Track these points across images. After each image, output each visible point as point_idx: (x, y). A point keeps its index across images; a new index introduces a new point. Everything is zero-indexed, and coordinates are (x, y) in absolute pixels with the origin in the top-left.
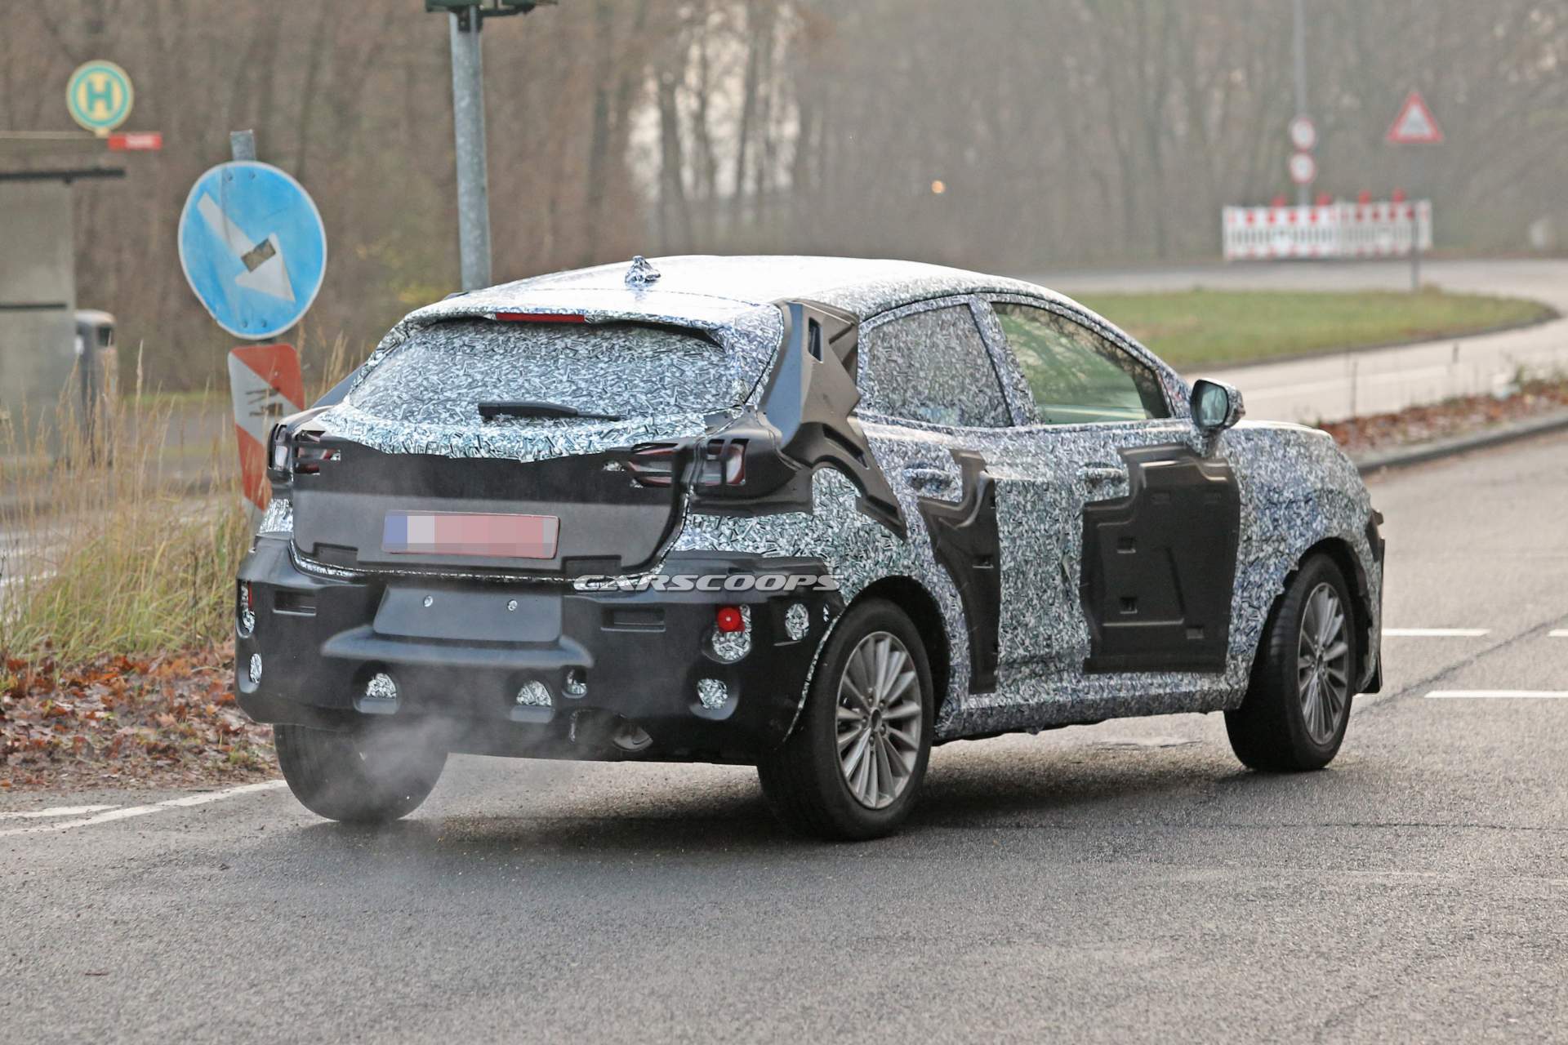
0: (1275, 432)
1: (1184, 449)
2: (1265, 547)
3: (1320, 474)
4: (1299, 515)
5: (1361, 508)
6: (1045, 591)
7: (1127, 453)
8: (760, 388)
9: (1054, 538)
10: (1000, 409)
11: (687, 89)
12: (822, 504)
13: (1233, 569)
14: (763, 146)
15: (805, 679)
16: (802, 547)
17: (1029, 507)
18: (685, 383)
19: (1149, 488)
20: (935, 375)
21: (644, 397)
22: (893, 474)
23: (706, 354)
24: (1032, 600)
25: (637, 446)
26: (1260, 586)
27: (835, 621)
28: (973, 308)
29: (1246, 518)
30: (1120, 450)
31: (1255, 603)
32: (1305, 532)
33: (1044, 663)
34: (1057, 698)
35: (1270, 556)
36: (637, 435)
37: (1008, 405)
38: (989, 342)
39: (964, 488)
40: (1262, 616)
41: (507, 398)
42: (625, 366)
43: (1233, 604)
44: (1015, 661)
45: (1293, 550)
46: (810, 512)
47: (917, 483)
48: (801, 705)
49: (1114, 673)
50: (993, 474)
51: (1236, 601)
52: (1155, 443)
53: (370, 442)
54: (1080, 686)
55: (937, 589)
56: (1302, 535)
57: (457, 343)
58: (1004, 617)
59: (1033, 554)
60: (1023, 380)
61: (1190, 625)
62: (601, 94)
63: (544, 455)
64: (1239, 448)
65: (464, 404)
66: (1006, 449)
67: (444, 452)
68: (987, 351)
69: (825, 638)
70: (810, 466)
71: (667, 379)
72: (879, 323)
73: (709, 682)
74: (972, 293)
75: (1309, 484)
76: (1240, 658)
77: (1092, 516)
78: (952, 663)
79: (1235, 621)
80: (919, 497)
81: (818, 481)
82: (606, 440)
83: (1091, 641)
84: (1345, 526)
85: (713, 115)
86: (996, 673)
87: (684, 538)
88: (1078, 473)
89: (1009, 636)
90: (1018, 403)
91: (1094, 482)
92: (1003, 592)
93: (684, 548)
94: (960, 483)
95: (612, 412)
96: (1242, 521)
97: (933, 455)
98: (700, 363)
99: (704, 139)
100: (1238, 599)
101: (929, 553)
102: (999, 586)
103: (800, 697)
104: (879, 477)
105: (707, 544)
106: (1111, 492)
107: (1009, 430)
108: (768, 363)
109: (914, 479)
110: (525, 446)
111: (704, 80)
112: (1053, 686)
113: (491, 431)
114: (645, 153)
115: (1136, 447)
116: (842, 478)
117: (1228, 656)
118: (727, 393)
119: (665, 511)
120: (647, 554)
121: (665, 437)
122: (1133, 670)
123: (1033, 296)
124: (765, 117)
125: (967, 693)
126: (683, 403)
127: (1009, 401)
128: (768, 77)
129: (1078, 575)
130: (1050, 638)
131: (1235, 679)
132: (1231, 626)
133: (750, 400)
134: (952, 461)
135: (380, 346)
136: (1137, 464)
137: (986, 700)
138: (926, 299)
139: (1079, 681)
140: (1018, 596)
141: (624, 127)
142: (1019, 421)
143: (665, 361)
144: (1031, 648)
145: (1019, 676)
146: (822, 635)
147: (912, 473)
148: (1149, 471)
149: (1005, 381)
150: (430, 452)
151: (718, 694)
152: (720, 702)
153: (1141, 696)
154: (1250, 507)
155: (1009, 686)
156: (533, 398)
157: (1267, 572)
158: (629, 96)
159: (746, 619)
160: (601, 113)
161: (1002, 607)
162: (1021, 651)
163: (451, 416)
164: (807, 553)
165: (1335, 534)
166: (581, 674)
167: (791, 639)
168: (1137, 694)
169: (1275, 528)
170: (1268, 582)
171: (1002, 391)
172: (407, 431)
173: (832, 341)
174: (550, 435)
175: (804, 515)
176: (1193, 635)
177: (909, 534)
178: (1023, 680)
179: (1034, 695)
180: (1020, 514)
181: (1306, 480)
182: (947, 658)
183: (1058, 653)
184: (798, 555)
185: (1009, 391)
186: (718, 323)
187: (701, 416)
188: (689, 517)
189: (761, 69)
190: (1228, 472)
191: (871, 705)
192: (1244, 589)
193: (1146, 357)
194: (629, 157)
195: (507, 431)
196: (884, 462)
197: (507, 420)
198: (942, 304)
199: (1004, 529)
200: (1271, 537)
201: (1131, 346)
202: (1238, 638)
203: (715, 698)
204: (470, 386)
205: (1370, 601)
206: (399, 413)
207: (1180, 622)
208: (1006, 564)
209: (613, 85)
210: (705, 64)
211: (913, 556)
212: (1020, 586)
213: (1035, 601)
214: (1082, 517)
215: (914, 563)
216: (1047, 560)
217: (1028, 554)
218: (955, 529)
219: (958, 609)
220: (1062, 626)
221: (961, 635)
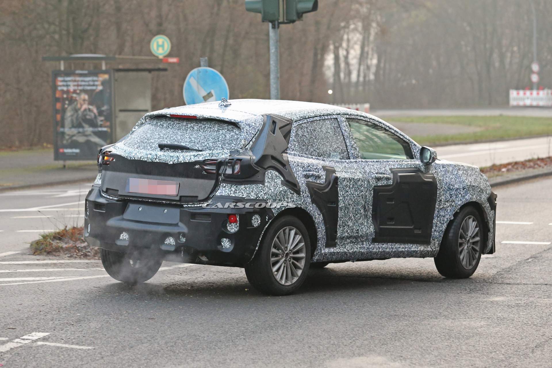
0: (455, 166)
1: (417, 170)
2: (446, 203)
3: (470, 180)
4: (460, 193)
5: (486, 192)
6: (357, 215)
7: (393, 170)
8: (251, 143)
9: (361, 197)
10: (345, 153)
11: (343, 48)
12: (268, 182)
13: (434, 210)
14: (366, 67)
15: (258, 240)
16: (259, 196)
17: (351, 186)
18: (226, 140)
19: (400, 182)
20: (321, 141)
21: (211, 144)
22: (298, 173)
23: (235, 131)
24: (351, 217)
25: (205, 160)
26: (444, 216)
27: (270, 221)
28: (338, 120)
29: (440, 193)
30: (391, 169)
31: (442, 222)
32: (462, 199)
33: (356, 239)
34: (361, 250)
35: (448, 206)
36: (206, 156)
37: (348, 152)
38: (343, 131)
39: (326, 179)
40: (444, 226)
41: (169, 143)
42: (208, 133)
43: (434, 222)
44: (344, 237)
45: (457, 205)
46: (263, 184)
47: (307, 176)
48: (257, 248)
49: (385, 243)
50: (338, 174)
51: (435, 221)
52: (406, 167)
53: (124, 155)
54: (370, 247)
55: (312, 212)
56: (461, 200)
57: (159, 124)
58: (340, 222)
59: (352, 202)
60: (355, 144)
61: (415, 228)
62: (316, 49)
63: (176, 161)
64: (439, 170)
65: (155, 144)
66: (345, 167)
67: (145, 160)
68: (342, 134)
69: (266, 227)
70: (266, 169)
71: (220, 138)
72: (300, 123)
73: (225, 239)
74: (339, 114)
75: (465, 183)
76: (436, 240)
77: (377, 190)
78: (318, 237)
79: (435, 228)
80: (307, 181)
81: (268, 174)
82: (196, 158)
83: (375, 232)
84: (478, 198)
85: (350, 56)
86: (336, 241)
87: (219, 191)
88: (372, 176)
89: (341, 229)
90: (353, 152)
91: (378, 179)
92: (339, 214)
93: (219, 195)
94: (324, 177)
95: (200, 149)
96: (438, 194)
97: (315, 167)
98: (232, 134)
99: (347, 64)
100: (436, 220)
101: (309, 200)
102: (338, 212)
103: (256, 246)
104: (291, 174)
105: (226, 193)
106: (385, 183)
107: (347, 161)
108: (255, 135)
109: (305, 175)
110: (170, 158)
111: (348, 46)
112: (359, 246)
113: (160, 153)
114: (329, 68)
115: (397, 168)
116: (277, 174)
117: (431, 239)
118: (239, 144)
119: (213, 182)
120: (206, 196)
121: (215, 157)
122: (392, 242)
123: (363, 117)
124: (367, 58)
125: (324, 247)
126: (224, 146)
127: (349, 151)
128: (368, 45)
129: (371, 210)
130: (358, 230)
131: (434, 247)
132: (433, 229)
133: (247, 146)
134: (322, 169)
135: (137, 124)
136: (397, 174)
137: (332, 250)
138: (320, 116)
139: (370, 245)
140: (345, 216)
141: (323, 59)
142: (352, 158)
143: (221, 132)
144: (350, 233)
145: (346, 242)
146: (266, 225)
147: (305, 173)
148: (401, 176)
149: (348, 144)
150: (141, 159)
151: (228, 243)
152: (228, 246)
153: (395, 251)
154: (441, 190)
155: (342, 246)
156: (177, 143)
157: (447, 212)
158: (324, 50)
159: (238, 219)
160: (316, 55)
161: (339, 219)
162: (346, 234)
163: (151, 148)
164: (261, 198)
165: (474, 200)
166: (184, 235)
167: (254, 226)
168: (393, 250)
169: (451, 197)
170: (447, 215)
171: (347, 148)
172: (136, 152)
173: (280, 128)
174: (178, 155)
175: (261, 185)
176: (417, 232)
177: (301, 193)
178: (347, 244)
179: (351, 249)
180: (348, 188)
181: (464, 182)
182: (316, 235)
183: (361, 235)
184: (258, 198)
185: (349, 148)
186: (239, 121)
187: (229, 151)
188: (221, 184)
189: (366, 43)
190: (434, 178)
191: (286, 250)
192: (438, 217)
193: (406, 138)
194: (324, 69)
195: (166, 154)
196: (294, 169)
197: (168, 150)
198: (326, 118)
199: (340, 193)
200: (449, 200)
201: (400, 134)
202: (435, 233)
203: (226, 244)
204: (159, 138)
205: (489, 223)
206: (136, 146)
207: (412, 227)
208: (341, 205)
209: (320, 46)
210: (348, 40)
211: (302, 201)
212: (346, 212)
213: (352, 218)
214: (373, 190)
215: (303, 203)
216: (358, 204)
217: (350, 202)
218: (321, 192)
219: (321, 219)
220: (363, 226)
221: (322, 228)
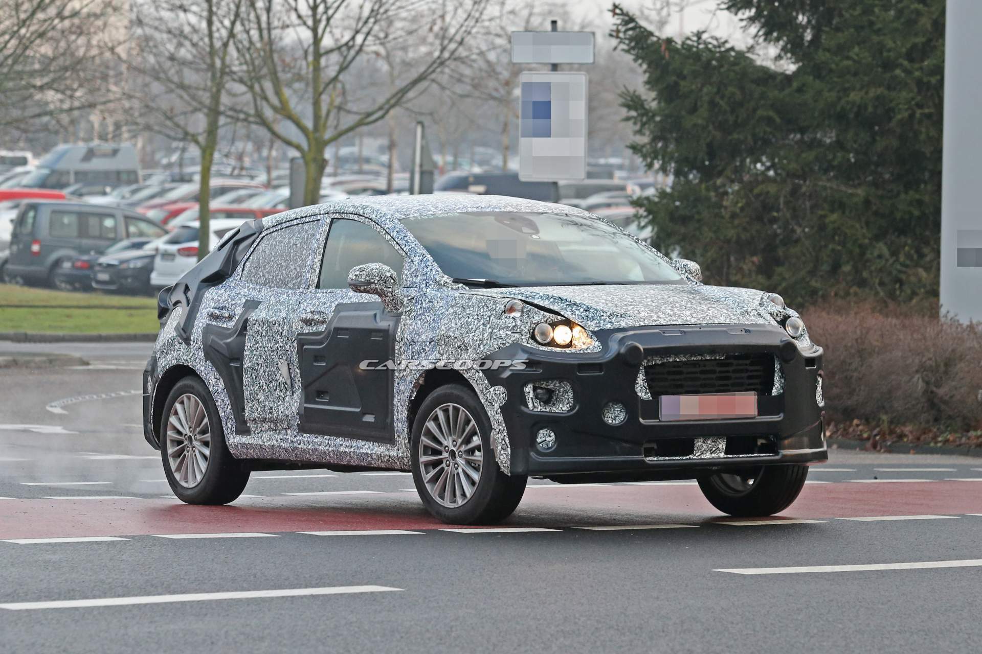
0: (454, 298)
6: (271, 382)
9: (275, 352)
12: (168, 325)
13: (394, 381)
17: (264, 334)
19: (335, 327)
22: (203, 311)
26: (404, 393)
27: (156, 385)
28: (320, 222)
29: (399, 350)
31: (402, 404)
33: (275, 424)
35: (408, 374)
37: (303, 277)
40: (406, 412)
43: (394, 403)
44: (255, 419)
49: (318, 435)
54: (296, 439)
55: (203, 374)
58: (246, 393)
59: (262, 360)
61: (364, 413)
70: (173, 305)
72: (271, 231)
75: (438, 331)
76: (401, 437)
77: (302, 341)
78: (220, 415)
79: (396, 414)
81: (173, 313)
83: (301, 415)
86: (248, 425)
89: (250, 404)
91: (308, 322)
92: (244, 380)
94: (237, 317)
96: (396, 351)
100: (396, 400)
101: (201, 354)
102: (243, 376)
106: (315, 329)
112: (281, 437)
117: (395, 435)
125: (234, 434)
127: (304, 274)
129: (299, 375)
130: (271, 408)
131: (402, 451)
132: (394, 417)
137: (244, 439)
139: (295, 436)
140: (253, 383)
144: (262, 413)
145: (263, 429)
147: (211, 311)
149: (308, 263)
154: (402, 343)
155: (259, 433)
157: (406, 385)
161: (244, 387)
162: (257, 414)
167: (148, 393)
169: (412, 357)
170: (407, 391)
171: (305, 269)
176: (367, 418)
177: (192, 343)
178: (267, 431)
179: (269, 440)
180: (259, 337)
185: (307, 269)
190: (397, 321)
192: (398, 394)
198: (308, 220)
199: (248, 345)
202: (399, 424)
205: (487, 411)
207: (358, 410)
208: (247, 364)
211: (190, 354)
212: (254, 377)
213: (264, 387)
214: (296, 342)
215: (190, 359)
216: (272, 364)
217: (259, 359)
218: (221, 343)
219: (221, 386)
220: (280, 403)
221: (223, 400)
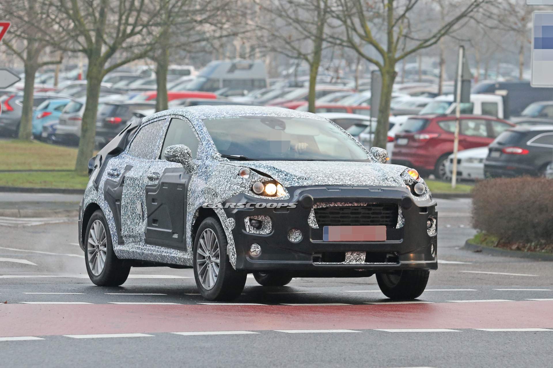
2: (192, 207)
3: (212, 182)
4: (198, 196)
5: (221, 196)
6: (133, 213)
9: (136, 196)
17: (131, 185)
19: (162, 182)
28: (167, 120)
29: (189, 196)
30: (165, 169)
34: (138, 250)
39: (121, 177)
43: (187, 227)
44: (126, 236)
45: (195, 209)
49: (154, 245)
54: (143, 248)
58: (122, 220)
59: (130, 201)
61: (173, 232)
72: (145, 125)
75: (205, 186)
76: (189, 247)
77: (147, 190)
78: (110, 233)
79: (187, 233)
83: (146, 233)
84: (210, 202)
86: (123, 239)
88: (148, 175)
89: (124, 227)
91: (151, 179)
92: (122, 212)
100: (187, 225)
101: (103, 196)
102: (121, 210)
106: (154, 182)
112: (137, 246)
117: (187, 245)
125: (117, 244)
130: (133, 229)
131: (190, 255)
137: (122, 248)
138: (159, 117)
139: (143, 246)
140: (125, 214)
144: (129, 232)
145: (130, 241)
149: (157, 144)
153: (160, 255)
154: (190, 192)
155: (128, 244)
161: (121, 217)
162: (126, 233)
169: (194, 200)
173: (129, 130)
176: (175, 236)
177: (99, 190)
178: (131, 243)
179: (132, 248)
180: (129, 187)
183: (135, 235)
190: (189, 179)
192: (188, 222)
193: (199, 137)
198: (161, 119)
199: (124, 192)
200: (193, 203)
202: (188, 240)
207: (171, 231)
208: (123, 203)
211: (98, 197)
212: (126, 210)
213: (130, 216)
214: (145, 190)
215: (98, 199)
216: (134, 203)
217: (128, 200)
218: (112, 190)
219: (111, 216)
220: (137, 226)
221: (112, 224)
